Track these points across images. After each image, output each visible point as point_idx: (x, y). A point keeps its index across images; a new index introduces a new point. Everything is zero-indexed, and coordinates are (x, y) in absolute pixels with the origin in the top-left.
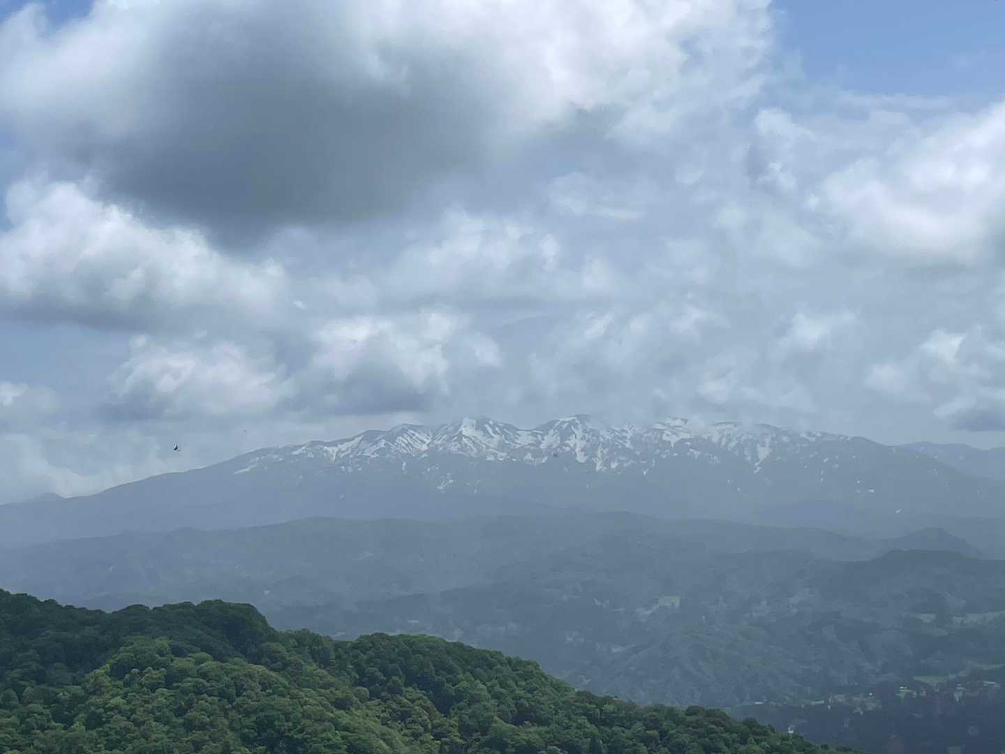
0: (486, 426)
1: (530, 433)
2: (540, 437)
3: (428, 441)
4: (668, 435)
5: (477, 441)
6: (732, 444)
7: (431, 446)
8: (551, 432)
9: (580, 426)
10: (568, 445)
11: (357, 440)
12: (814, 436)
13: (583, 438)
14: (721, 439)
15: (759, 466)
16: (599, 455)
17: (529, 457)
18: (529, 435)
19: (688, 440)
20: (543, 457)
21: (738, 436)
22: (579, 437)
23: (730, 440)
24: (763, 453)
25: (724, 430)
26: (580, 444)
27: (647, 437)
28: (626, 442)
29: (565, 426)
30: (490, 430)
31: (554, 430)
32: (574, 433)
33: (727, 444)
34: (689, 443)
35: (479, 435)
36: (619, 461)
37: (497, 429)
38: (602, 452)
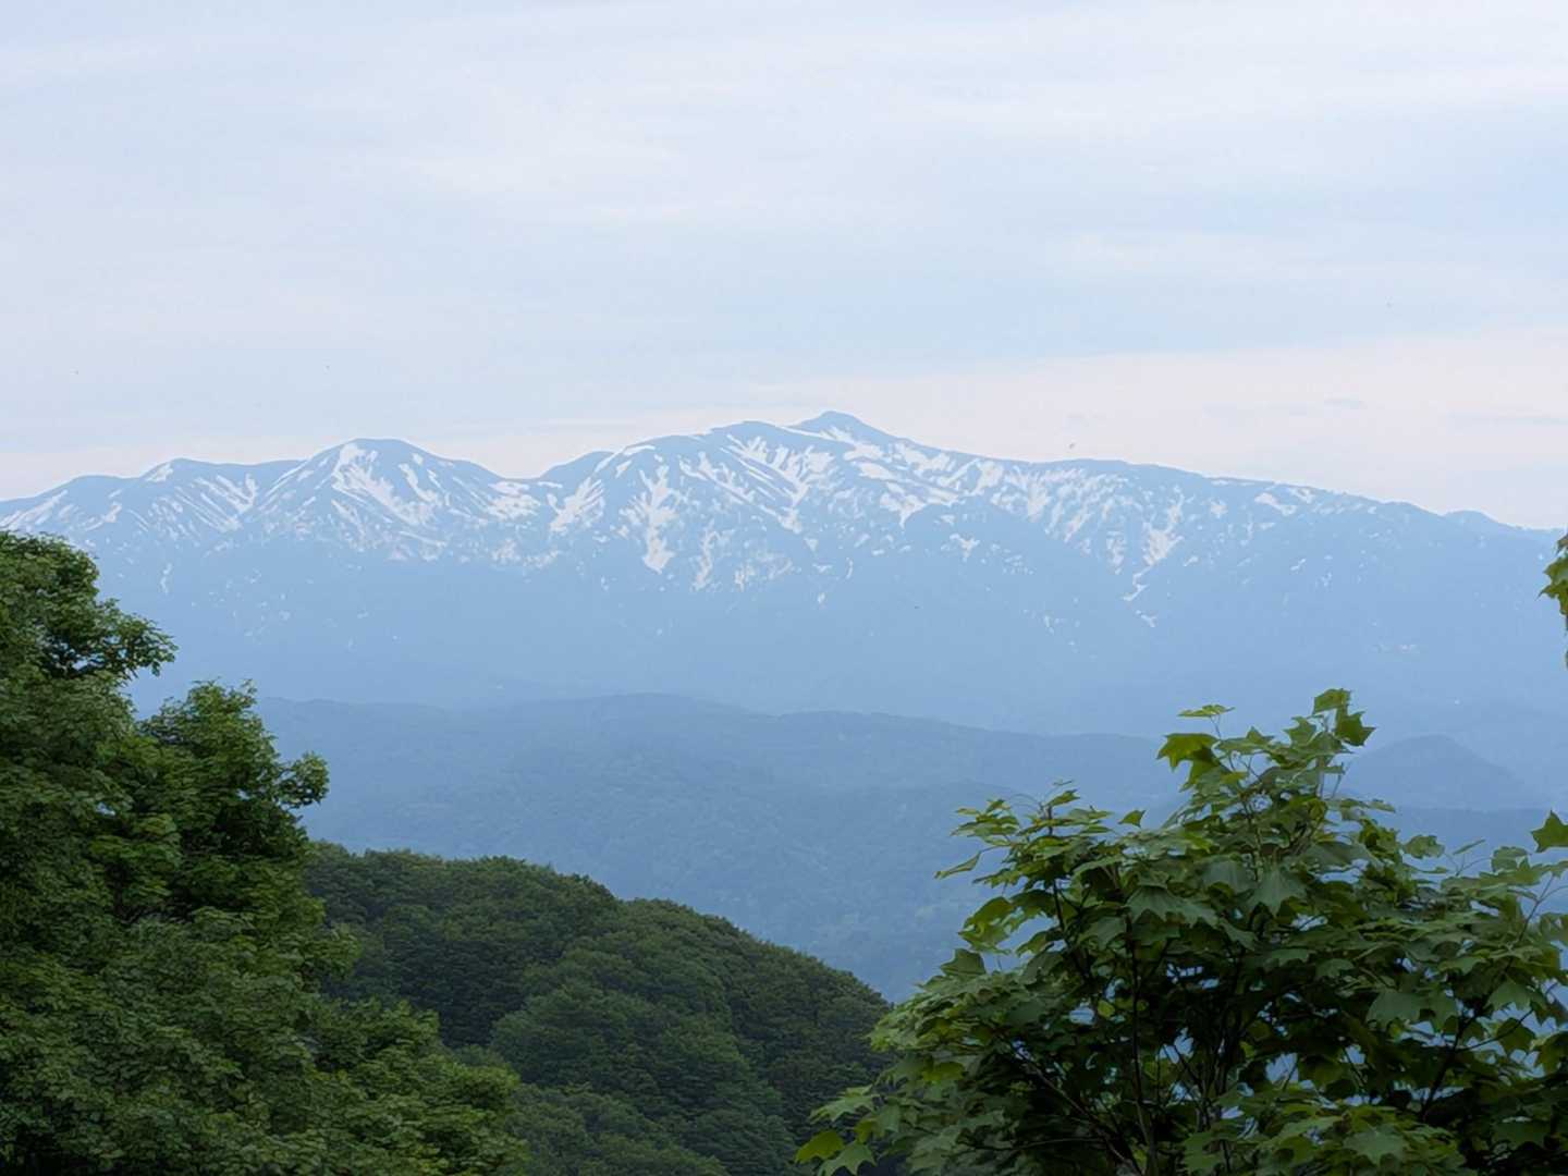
0: (405, 468)
1: (526, 487)
2: (552, 499)
3: (243, 508)
4: (895, 496)
5: (371, 508)
6: (1076, 524)
7: (248, 520)
8: (585, 487)
9: (663, 471)
10: (626, 521)
11: (50, 503)
12: (1296, 501)
13: (669, 502)
14: (1048, 508)
15: (1140, 582)
16: (706, 547)
17: (508, 552)
18: (522, 492)
19: (947, 511)
20: (547, 550)
21: (1094, 499)
22: (656, 500)
23: (1072, 512)
24: (1161, 545)
25: (1059, 485)
26: (660, 516)
27: (842, 502)
28: (785, 514)
29: (621, 469)
30: (412, 479)
31: (593, 481)
32: (646, 488)
33: (1062, 520)
34: (948, 519)
35: (382, 492)
36: (756, 565)
37: (432, 476)
38: (714, 540)
